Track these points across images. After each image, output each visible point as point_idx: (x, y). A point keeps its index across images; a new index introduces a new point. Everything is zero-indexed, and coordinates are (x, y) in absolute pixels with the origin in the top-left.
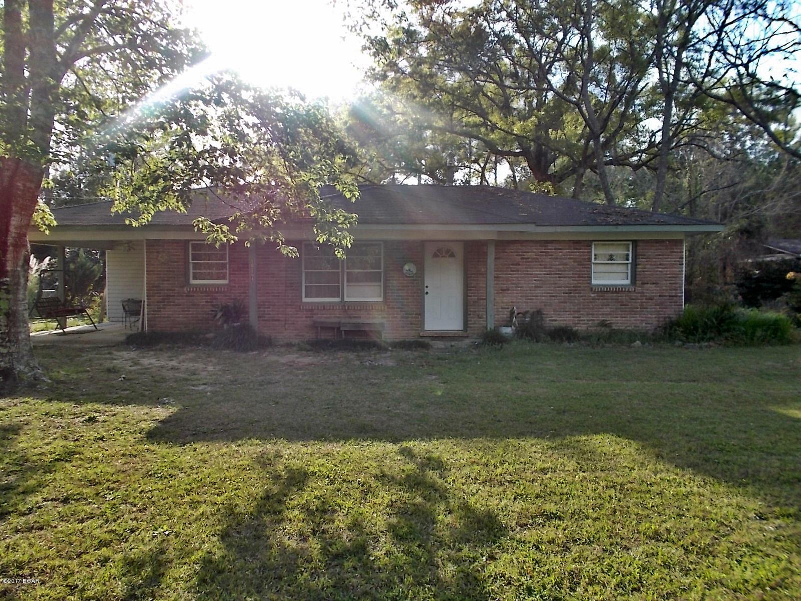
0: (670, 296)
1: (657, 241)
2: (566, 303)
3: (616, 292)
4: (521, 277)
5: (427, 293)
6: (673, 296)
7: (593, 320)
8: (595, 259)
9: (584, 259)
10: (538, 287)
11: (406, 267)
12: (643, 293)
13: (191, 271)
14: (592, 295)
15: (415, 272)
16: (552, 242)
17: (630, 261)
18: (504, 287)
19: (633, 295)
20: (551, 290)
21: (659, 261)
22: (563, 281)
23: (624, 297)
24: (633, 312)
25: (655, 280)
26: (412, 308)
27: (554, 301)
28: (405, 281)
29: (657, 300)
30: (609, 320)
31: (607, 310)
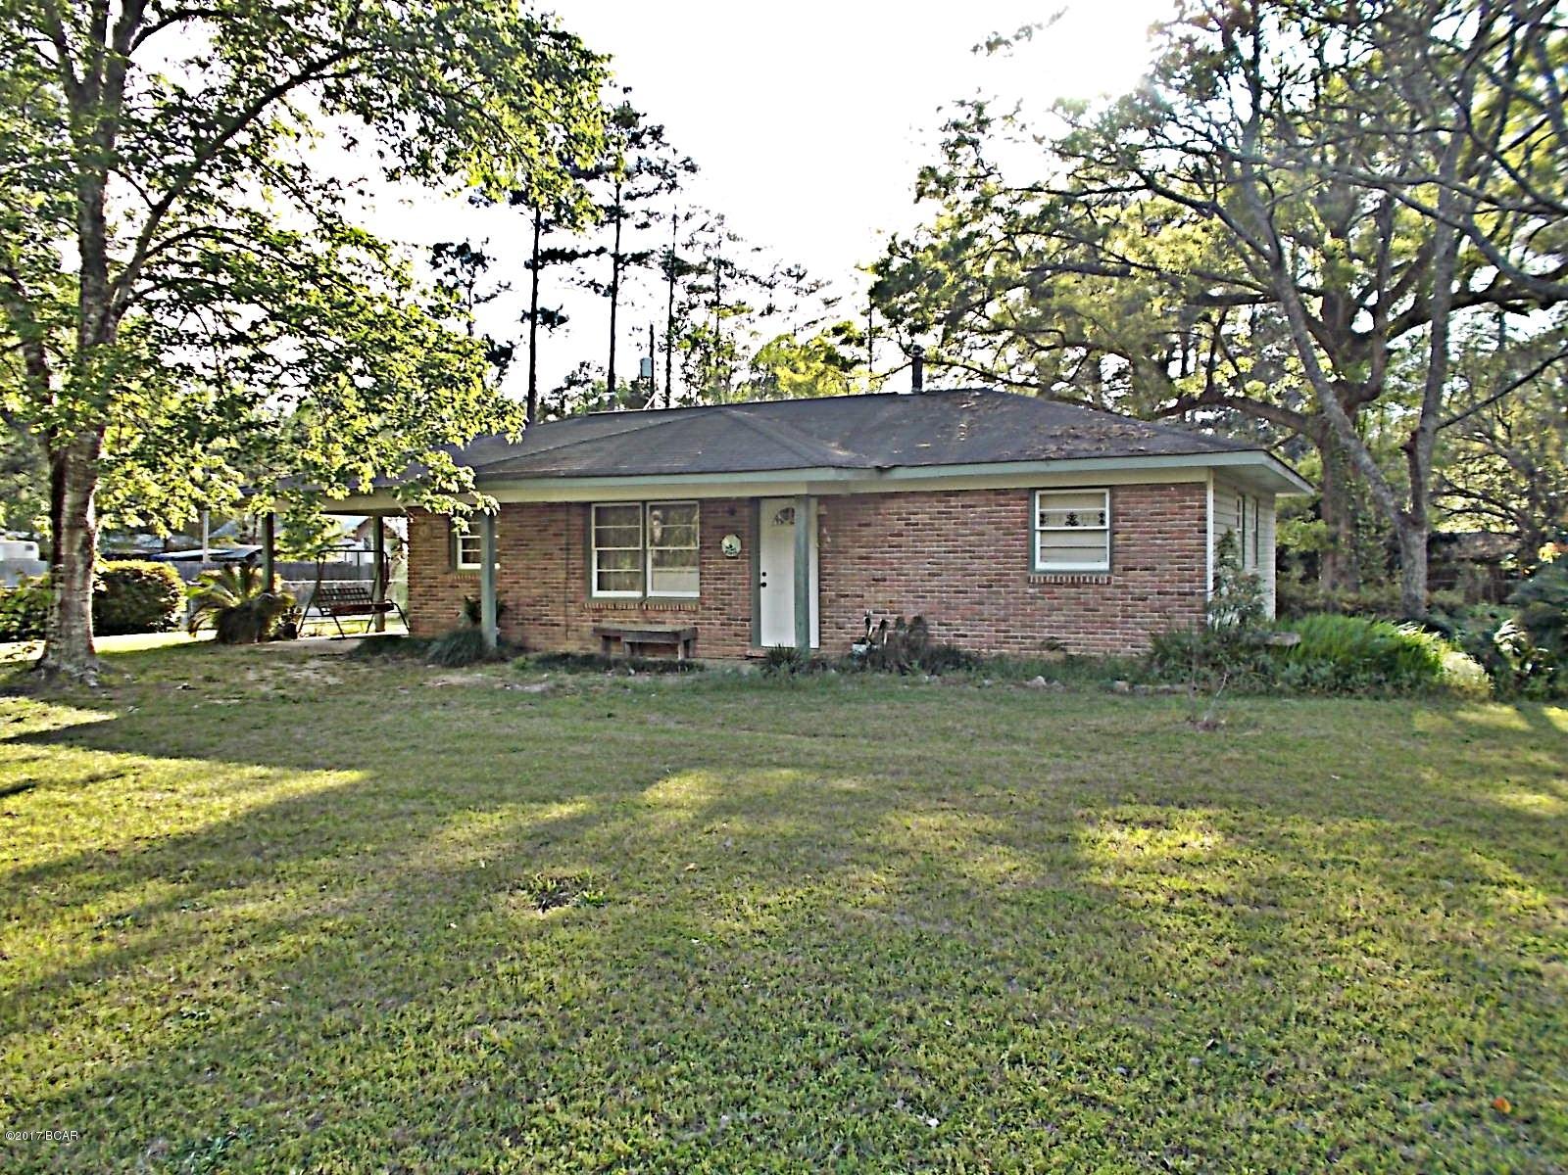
0: (1179, 594)
1: (1153, 487)
2: (982, 604)
3: (1073, 585)
4: (907, 558)
5: (764, 585)
6: (1185, 594)
7: (1034, 638)
8: (1042, 523)
9: (1015, 523)
10: (934, 575)
11: (726, 542)
12: (1126, 587)
13: (460, 551)
14: (1031, 591)
15: (738, 549)
16: (957, 493)
17: (1107, 526)
18: (879, 574)
19: (1108, 591)
20: (956, 580)
21: (1155, 527)
22: (977, 564)
23: (1090, 595)
24: (1108, 623)
25: (1149, 562)
26: (739, 609)
27: (962, 601)
28: (727, 564)
29: (1155, 600)
30: (1062, 635)
31: (1057, 618)
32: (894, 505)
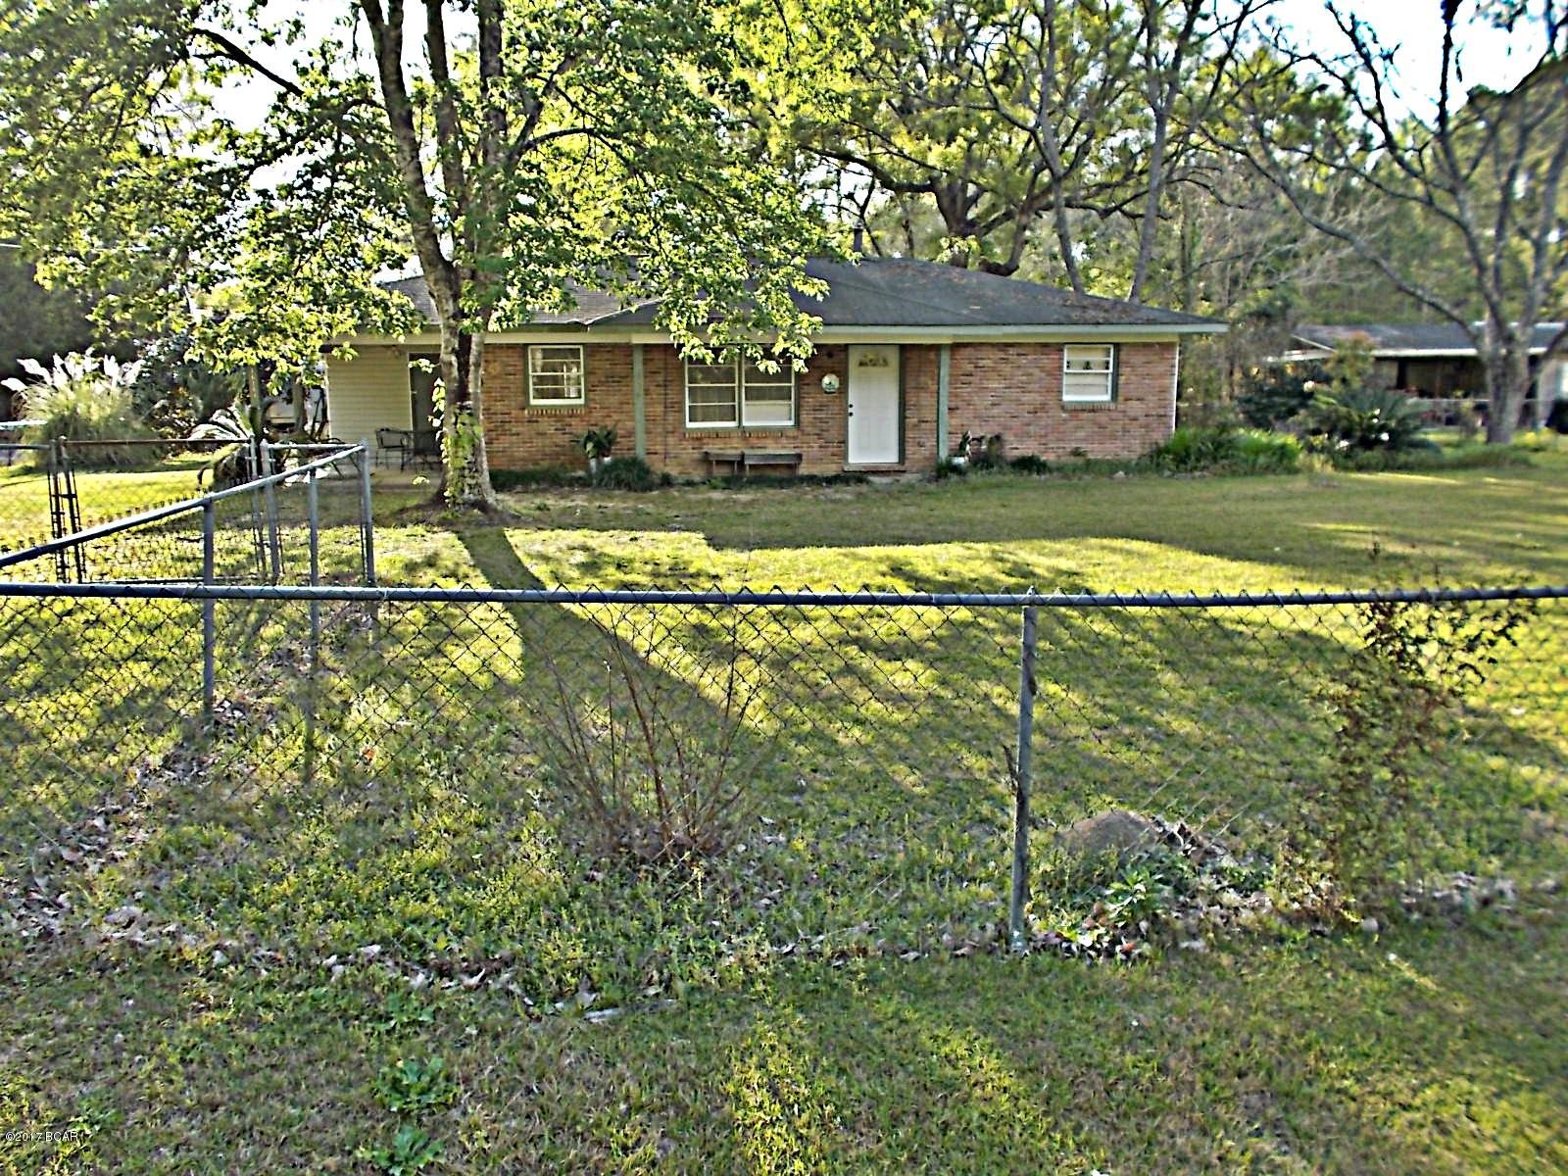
0: (1157, 416)
1: (1144, 345)
2: (1030, 425)
3: (1093, 411)
4: (973, 392)
5: (851, 414)
6: (1161, 416)
7: (1065, 448)
8: (1068, 367)
9: (1054, 368)
10: (995, 404)
11: (826, 380)
12: (1126, 412)
13: (532, 387)
14: (1063, 415)
15: (836, 386)
16: (1013, 345)
17: (1111, 370)
19: (1114, 415)
20: (1013, 408)
21: (1145, 371)
22: (1026, 398)
23: (1102, 418)
24: (1113, 437)
25: (1139, 395)
26: (833, 434)
27: (1015, 423)
28: (824, 398)
29: (1143, 420)
30: (1084, 446)
31: (1081, 434)
32: (967, 352)
